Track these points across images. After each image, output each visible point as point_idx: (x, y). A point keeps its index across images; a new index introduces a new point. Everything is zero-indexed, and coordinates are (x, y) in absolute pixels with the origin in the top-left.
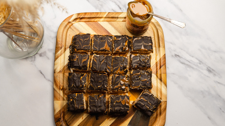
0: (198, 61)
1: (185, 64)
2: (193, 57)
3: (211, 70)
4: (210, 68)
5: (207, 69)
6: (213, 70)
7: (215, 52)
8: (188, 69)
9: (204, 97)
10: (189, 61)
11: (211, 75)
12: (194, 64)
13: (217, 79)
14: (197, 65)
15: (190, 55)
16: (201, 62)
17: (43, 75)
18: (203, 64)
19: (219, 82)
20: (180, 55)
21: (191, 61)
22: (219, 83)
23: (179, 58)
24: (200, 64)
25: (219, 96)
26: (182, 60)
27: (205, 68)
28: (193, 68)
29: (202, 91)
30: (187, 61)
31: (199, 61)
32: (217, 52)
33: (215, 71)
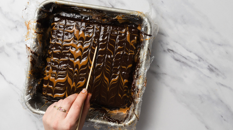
0: (197, 58)
1: (180, 61)
2: (191, 52)
3: (214, 69)
4: (212, 66)
5: (208, 67)
6: (216, 68)
7: (220, 45)
8: (184, 67)
9: (202, 102)
10: (185, 58)
11: (213, 75)
12: (192, 62)
13: (220, 80)
14: (196, 63)
15: (187, 50)
16: (201, 58)
17: (3, 76)
18: (203, 61)
19: (222, 83)
20: (174, 49)
21: (188, 58)
22: (222, 85)
23: (173, 53)
24: (199, 61)
25: (221, 101)
26: (177, 56)
27: (206, 66)
28: (190, 66)
29: (200, 95)
30: (183, 57)
31: (199, 57)
32: (222, 45)
33: (218, 70)
